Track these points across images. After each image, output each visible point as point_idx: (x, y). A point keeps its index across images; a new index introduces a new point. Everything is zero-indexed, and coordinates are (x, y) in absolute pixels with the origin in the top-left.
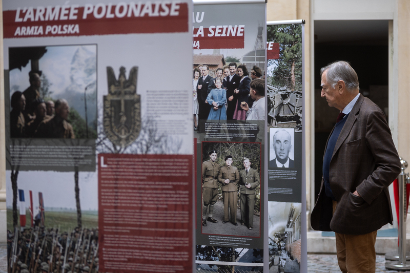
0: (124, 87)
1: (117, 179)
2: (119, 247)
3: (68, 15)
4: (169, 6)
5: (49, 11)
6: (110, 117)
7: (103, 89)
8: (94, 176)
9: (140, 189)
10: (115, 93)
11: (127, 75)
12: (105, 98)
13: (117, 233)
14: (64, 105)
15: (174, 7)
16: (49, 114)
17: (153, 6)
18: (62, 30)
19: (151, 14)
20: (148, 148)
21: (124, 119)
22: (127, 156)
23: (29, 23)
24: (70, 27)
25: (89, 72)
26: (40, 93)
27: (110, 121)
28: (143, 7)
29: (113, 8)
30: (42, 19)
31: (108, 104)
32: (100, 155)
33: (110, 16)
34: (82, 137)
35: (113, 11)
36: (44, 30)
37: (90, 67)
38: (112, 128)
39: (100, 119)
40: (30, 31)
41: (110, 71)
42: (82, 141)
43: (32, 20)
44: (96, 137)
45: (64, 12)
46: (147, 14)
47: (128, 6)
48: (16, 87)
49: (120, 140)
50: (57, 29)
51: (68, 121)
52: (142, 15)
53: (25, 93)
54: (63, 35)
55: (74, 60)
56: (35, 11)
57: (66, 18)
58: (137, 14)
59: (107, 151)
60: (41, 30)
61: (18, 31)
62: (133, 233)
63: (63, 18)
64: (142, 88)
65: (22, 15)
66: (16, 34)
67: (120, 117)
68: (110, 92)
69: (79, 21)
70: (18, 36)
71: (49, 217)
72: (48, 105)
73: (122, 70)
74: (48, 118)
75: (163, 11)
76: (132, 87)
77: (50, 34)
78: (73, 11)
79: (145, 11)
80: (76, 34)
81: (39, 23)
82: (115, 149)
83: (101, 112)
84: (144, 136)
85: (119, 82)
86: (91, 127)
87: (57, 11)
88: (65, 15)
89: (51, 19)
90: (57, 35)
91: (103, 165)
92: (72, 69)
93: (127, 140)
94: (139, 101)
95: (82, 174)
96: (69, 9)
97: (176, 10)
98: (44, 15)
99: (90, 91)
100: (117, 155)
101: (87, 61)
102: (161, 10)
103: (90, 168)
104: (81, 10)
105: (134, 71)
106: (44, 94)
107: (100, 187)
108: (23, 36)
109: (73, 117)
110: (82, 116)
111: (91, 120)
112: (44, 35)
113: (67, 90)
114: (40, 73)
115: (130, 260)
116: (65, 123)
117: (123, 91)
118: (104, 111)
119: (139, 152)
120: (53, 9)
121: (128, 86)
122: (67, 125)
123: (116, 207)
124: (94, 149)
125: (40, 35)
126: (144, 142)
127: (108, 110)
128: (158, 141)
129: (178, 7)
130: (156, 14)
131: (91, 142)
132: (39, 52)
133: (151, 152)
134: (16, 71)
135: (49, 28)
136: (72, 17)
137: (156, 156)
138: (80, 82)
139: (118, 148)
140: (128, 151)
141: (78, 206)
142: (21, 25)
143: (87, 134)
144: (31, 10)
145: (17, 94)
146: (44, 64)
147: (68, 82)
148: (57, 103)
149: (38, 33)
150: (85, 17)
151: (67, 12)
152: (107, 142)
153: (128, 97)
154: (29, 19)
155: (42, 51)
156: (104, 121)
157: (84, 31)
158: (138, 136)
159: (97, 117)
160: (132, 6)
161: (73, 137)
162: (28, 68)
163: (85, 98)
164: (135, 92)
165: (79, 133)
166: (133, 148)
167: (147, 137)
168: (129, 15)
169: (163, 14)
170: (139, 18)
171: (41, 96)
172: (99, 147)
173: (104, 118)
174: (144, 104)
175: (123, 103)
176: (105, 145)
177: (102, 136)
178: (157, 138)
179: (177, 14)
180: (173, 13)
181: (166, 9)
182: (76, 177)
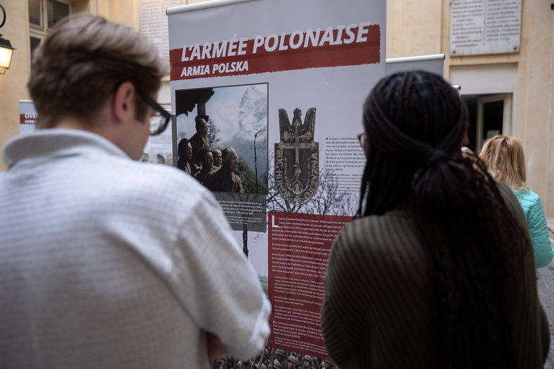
0: (299, 134)
1: (289, 243)
2: (291, 322)
3: (236, 50)
4: (355, 31)
5: (216, 47)
6: (283, 169)
7: (275, 137)
8: (265, 236)
9: (316, 256)
10: (288, 141)
11: (303, 118)
12: (277, 146)
13: (289, 305)
14: (232, 154)
15: (361, 32)
16: (216, 164)
17: (335, 32)
18: (230, 68)
19: (332, 43)
20: (326, 207)
21: (298, 171)
22: (302, 216)
23: (196, 63)
24: (239, 65)
25: (259, 116)
26: (206, 141)
28: (322, 34)
29: (287, 38)
30: (209, 57)
31: (280, 154)
32: (271, 213)
33: (283, 48)
34: (251, 191)
35: (287, 42)
36: (211, 69)
37: (261, 110)
38: (284, 182)
39: (271, 171)
40: (196, 71)
41: (282, 114)
42: (251, 196)
43: (199, 58)
44: (266, 192)
45: (232, 47)
46: (327, 43)
47: (305, 34)
48: (183, 134)
49: (294, 196)
50: (224, 67)
51: (236, 173)
52: (321, 44)
53: (192, 140)
54: (231, 74)
55: (243, 103)
56: (201, 48)
57: (234, 54)
58: (315, 44)
59: (278, 208)
60: (207, 70)
61: (184, 73)
62: (307, 307)
63: (231, 54)
64: (319, 136)
65: (189, 53)
66: (182, 76)
68: (282, 139)
69: (248, 57)
70: (184, 78)
72: (215, 154)
73: (297, 113)
74: (215, 169)
75: (348, 37)
76: (309, 133)
77: (217, 74)
78: (242, 46)
79: (325, 39)
80: (245, 72)
81: (206, 62)
82: (288, 207)
83: (272, 163)
84: (322, 193)
85: (293, 127)
86: (261, 180)
87: (224, 46)
88: (233, 50)
89: (218, 56)
90: (225, 74)
91: (273, 226)
92: (241, 113)
93: (302, 196)
94: (316, 150)
95: (250, 234)
96: (237, 43)
97: (363, 36)
98: (211, 52)
99: (260, 138)
100: (290, 214)
101: (257, 103)
102: (345, 36)
103: (260, 228)
104: (250, 43)
105: (311, 114)
106: (211, 142)
107: (270, 251)
108: (190, 77)
109: (242, 168)
110: (252, 167)
111: (261, 172)
112: (211, 75)
113: (235, 137)
114: (207, 118)
115: (303, 339)
116: (233, 174)
117: (297, 139)
118: (276, 161)
119: (316, 213)
120: (220, 45)
121: (304, 133)
122: (235, 178)
123: (288, 275)
124: (265, 206)
125: (206, 76)
126: (322, 201)
127: (280, 161)
128: (339, 200)
129: (366, 31)
130: (339, 42)
131: (261, 197)
132: (206, 94)
133: (330, 213)
134: (183, 115)
135: (216, 67)
136: (241, 53)
137: (336, 218)
138: (249, 128)
139: (292, 206)
140: (303, 210)
142: (188, 64)
143: (257, 189)
144: (197, 47)
145: (184, 142)
146: (211, 107)
147: (236, 127)
148: (225, 152)
149: (204, 73)
150: (254, 51)
151: (235, 47)
152: (278, 198)
153: (303, 146)
154: (195, 57)
156: (276, 174)
157: (253, 69)
158: (315, 193)
159: (268, 169)
160: (309, 33)
161: (242, 191)
162: (194, 113)
163: (255, 147)
164: (312, 139)
165: (248, 186)
166: (309, 207)
167: (325, 194)
168: (306, 45)
169: (346, 41)
170: (318, 48)
171: (208, 144)
172: (270, 204)
173: (276, 170)
174: (322, 154)
175: (297, 152)
176: (277, 203)
177: (273, 191)
178: (337, 196)
179: (365, 39)
180: (360, 39)
181: (351, 35)
182: (245, 236)
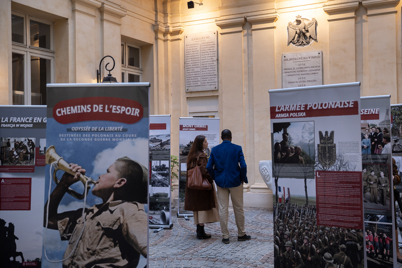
0: (328, 141)
1: (325, 183)
2: (326, 214)
3: (300, 108)
4: (349, 103)
5: (291, 106)
6: (321, 154)
7: (317, 141)
8: (314, 180)
9: (336, 187)
10: (323, 143)
11: (329, 135)
12: (318, 145)
13: (325, 207)
14: (299, 148)
15: (351, 103)
16: (292, 153)
17: (341, 103)
18: (298, 115)
19: (340, 107)
20: (339, 168)
21: (328, 155)
22: (330, 172)
23: (282, 112)
24: (301, 114)
25: (311, 134)
26: (287, 143)
27: (321, 156)
28: (336, 103)
29: (322, 104)
30: (288, 110)
31: (320, 148)
32: (316, 171)
33: (320, 108)
34: (308, 163)
35: (321, 106)
36: (289, 115)
37: (311, 131)
38: (322, 159)
39: (316, 155)
40: (283, 115)
41: (320, 133)
42: (308, 165)
43: (284, 110)
44: (314, 163)
45: (298, 107)
46: (338, 107)
47: (329, 103)
48: (276, 140)
49: (326, 164)
50: (296, 115)
51: (301, 156)
52: (336, 107)
53: (281, 143)
54: (298, 117)
55: (303, 128)
56: (285, 107)
57: (299, 109)
58: (333, 107)
59: (320, 169)
60: (288, 115)
61: (277, 116)
62: (333, 207)
63: (298, 109)
64: (336, 141)
65: (279, 108)
67: (326, 154)
68: (321, 143)
69: (306, 111)
70: (277, 118)
71: (292, 199)
72: (291, 148)
73: (326, 133)
74: (291, 155)
75: (346, 105)
76: (332, 140)
77: (292, 117)
78: (302, 106)
79: (337, 105)
80: (304, 117)
81: (287, 112)
82: (324, 168)
83: (317, 152)
84: (338, 163)
85: (325, 138)
86: (312, 158)
87: (295, 106)
89: (292, 110)
90: (295, 117)
91: (318, 176)
92: (303, 132)
93: (329, 164)
94: (335, 147)
95: (307, 180)
96: (301, 105)
97: (352, 105)
98: (289, 108)
99: (311, 142)
100: (325, 171)
101: (309, 128)
102: (345, 104)
103: (312, 177)
104: (306, 106)
105: (332, 133)
106: (289, 144)
107: (317, 186)
108: (280, 118)
109: (303, 154)
110: (308, 154)
111: (312, 155)
112: (289, 117)
113: (300, 142)
114: (288, 134)
115: (331, 220)
116: (300, 156)
117: (327, 142)
118: (318, 151)
119: (335, 170)
120: (293, 106)
121: (329, 140)
122: (300, 158)
123: (325, 195)
124: (314, 168)
125: (287, 117)
126: (338, 166)
127: (320, 151)
128: (344, 165)
129: (353, 103)
130: (342, 106)
131: (312, 165)
132: (287, 125)
133: (341, 170)
134: (277, 133)
135: (291, 114)
136: (302, 109)
137: (343, 172)
138: (306, 138)
139: (325, 168)
140: (330, 169)
141: (306, 195)
142: (279, 113)
143: (310, 162)
144: (283, 106)
145: (277, 144)
146: (289, 130)
147: (301, 138)
148: (296, 148)
150: (308, 109)
152: (320, 165)
153: (329, 145)
154: (282, 110)
155: (288, 124)
156: (318, 156)
157: (307, 116)
158: (334, 163)
159: (315, 154)
160: (331, 103)
161: (304, 163)
162: (282, 132)
163: (309, 145)
164: (333, 142)
165: (306, 161)
166: (332, 168)
167: (339, 163)
168: (329, 107)
169: (345, 106)
170: (334, 109)
171: (288, 145)
172: (316, 168)
173: (318, 154)
174: (337, 148)
175: (327, 147)
176: (319, 167)
177: (317, 162)
178: (344, 164)
179: (352, 106)
180: (351, 106)
181: (347, 104)
182: (305, 181)
